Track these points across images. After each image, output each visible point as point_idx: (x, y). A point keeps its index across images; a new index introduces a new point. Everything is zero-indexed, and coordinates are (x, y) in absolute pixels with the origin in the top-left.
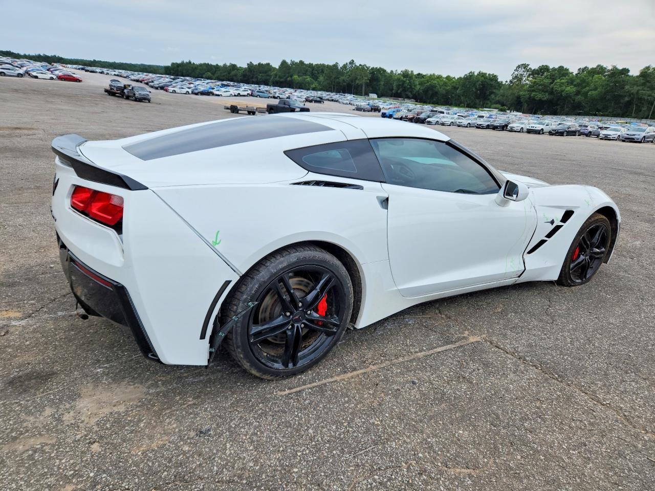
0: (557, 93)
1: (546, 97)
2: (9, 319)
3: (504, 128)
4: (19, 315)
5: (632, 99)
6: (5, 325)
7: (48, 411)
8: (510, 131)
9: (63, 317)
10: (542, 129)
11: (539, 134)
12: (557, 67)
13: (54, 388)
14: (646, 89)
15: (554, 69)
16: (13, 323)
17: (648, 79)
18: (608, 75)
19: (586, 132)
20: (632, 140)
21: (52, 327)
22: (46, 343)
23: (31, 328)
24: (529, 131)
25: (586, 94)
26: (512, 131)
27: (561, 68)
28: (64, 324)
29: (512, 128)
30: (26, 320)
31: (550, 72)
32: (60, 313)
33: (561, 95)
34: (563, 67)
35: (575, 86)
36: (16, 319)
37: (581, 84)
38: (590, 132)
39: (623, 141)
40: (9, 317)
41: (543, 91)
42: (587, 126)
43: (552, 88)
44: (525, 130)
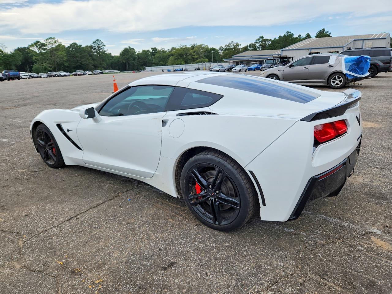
2: (382, 239)
4: (374, 239)
6: (385, 234)
7: (374, 184)
9: (346, 220)
13: (369, 190)
16: (379, 232)
21: (356, 217)
22: (364, 209)
23: (369, 222)
28: (348, 215)
30: (370, 231)
32: (346, 225)
36: (377, 235)
40: (381, 240)
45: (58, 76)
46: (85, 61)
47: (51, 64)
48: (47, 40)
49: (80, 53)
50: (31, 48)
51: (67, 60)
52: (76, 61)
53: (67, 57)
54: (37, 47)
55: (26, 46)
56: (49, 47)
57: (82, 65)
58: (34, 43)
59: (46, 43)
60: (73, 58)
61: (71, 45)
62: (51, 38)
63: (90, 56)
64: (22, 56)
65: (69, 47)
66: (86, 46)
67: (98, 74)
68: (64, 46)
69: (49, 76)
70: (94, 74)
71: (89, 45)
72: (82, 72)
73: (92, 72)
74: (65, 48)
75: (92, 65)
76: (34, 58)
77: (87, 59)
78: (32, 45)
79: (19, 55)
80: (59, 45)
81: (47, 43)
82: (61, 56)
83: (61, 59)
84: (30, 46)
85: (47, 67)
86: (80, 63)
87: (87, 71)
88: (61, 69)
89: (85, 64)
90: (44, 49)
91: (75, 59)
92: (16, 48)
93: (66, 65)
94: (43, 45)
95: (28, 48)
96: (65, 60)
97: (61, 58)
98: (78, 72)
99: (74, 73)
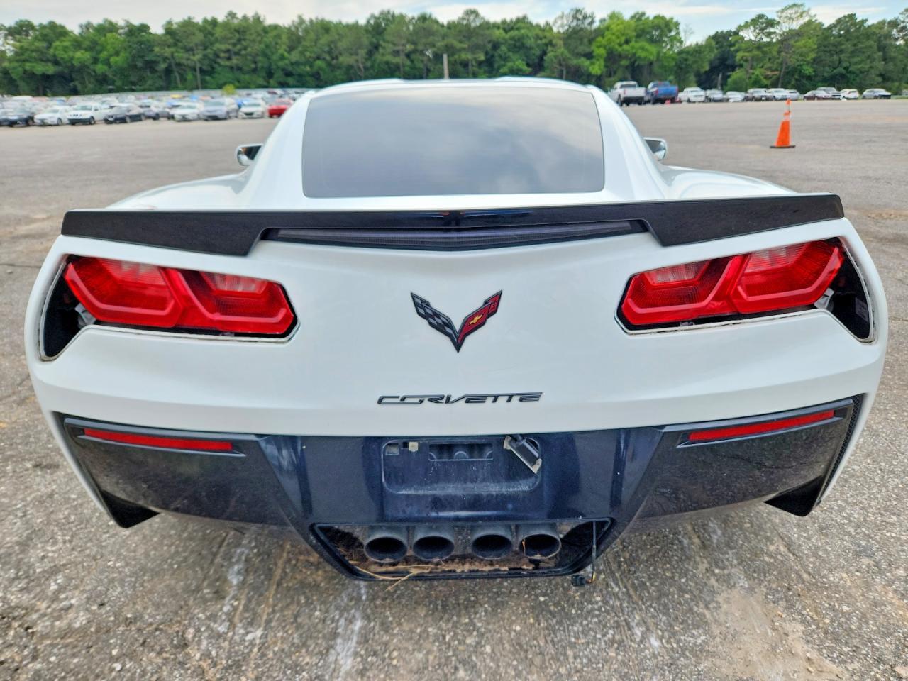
0: (65, 63)
1: (50, 69)
3: (28, 122)
5: (170, 65)
8: (41, 126)
10: (92, 117)
11: (90, 124)
12: (45, 22)
14: (179, 50)
15: (42, 27)
17: (178, 38)
18: (125, 34)
19: (152, 114)
20: (215, 118)
24: (73, 122)
25: (107, 62)
26: (43, 124)
27: (52, 26)
29: (42, 120)
31: (37, 30)
33: (73, 65)
34: (54, 23)
35: (86, 50)
37: (94, 47)
38: (157, 114)
39: (206, 120)
41: (42, 60)
42: (149, 107)
43: (55, 56)
44: (65, 121)
45: (767, 99)
46: (860, 63)
47: (772, 71)
48: (783, 11)
49: (855, 42)
50: (741, 33)
51: (814, 60)
52: (837, 62)
53: (817, 53)
54: (755, 29)
55: (733, 29)
56: (785, 27)
57: (848, 75)
58: (752, 20)
59: (778, 19)
60: (832, 55)
61: (839, 21)
62: (795, 5)
63: (882, 48)
64: (716, 51)
65: (830, 28)
66: (879, 23)
67: (876, 98)
68: (821, 24)
69: (746, 99)
70: (864, 98)
71: (889, 18)
72: (833, 91)
73: (861, 92)
74: (820, 28)
75: (878, 73)
76: (739, 55)
77: (869, 57)
78: (746, 26)
79: (711, 50)
80: (809, 23)
81: (780, 17)
82: (804, 49)
83: (800, 58)
84: (740, 28)
85: (762, 77)
86: (846, 68)
87: (848, 90)
88: (789, 83)
89: (858, 72)
90: (769, 34)
91: (835, 57)
92: (712, 33)
93: (807, 72)
94: (771, 23)
95: (736, 33)
96: (808, 59)
97: (801, 55)
98: (821, 92)
99: (809, 94)
